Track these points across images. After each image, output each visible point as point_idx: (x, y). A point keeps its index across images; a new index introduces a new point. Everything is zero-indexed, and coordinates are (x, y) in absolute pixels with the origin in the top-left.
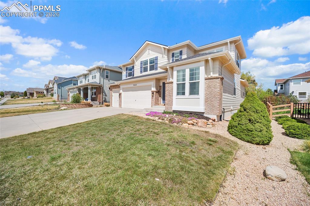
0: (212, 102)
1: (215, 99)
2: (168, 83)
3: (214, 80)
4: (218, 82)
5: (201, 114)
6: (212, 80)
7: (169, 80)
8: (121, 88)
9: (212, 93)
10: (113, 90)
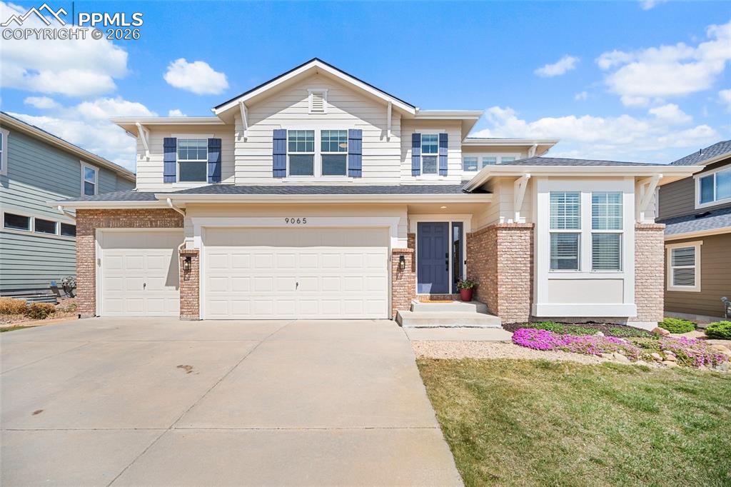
0: (647, 290)
1: (653, 281)
2: (510, 229)
3: (650, 232)
4: (659, 238)
5: (619, 322)
6: (644, 232)
7: (506, 219)
8: (197, 229)
9: (646, 266)
10: (98, 230)
